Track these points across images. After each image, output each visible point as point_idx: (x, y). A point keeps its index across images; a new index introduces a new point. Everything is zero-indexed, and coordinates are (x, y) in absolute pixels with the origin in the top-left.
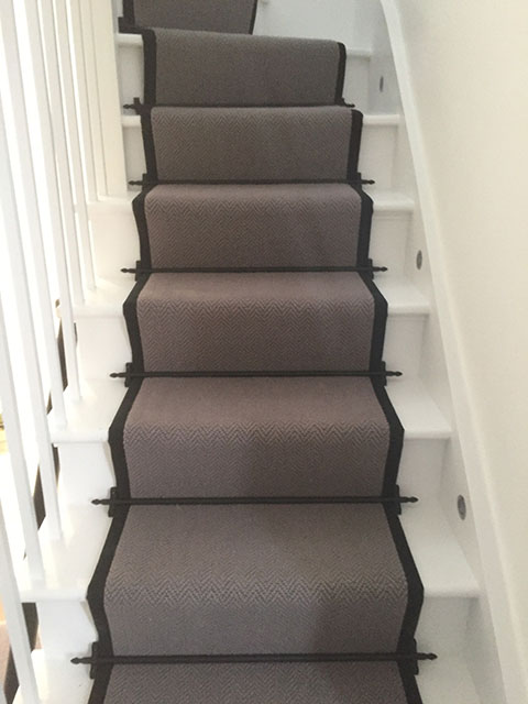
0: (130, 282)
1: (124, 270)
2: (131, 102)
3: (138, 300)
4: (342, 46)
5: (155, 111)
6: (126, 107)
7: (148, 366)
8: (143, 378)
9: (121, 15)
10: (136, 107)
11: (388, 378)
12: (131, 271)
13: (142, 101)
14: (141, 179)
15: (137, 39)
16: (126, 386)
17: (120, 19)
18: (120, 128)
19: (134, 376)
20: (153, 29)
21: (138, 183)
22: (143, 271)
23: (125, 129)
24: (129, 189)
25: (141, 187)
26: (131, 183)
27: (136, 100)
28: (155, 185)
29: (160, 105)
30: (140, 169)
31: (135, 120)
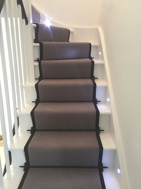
0: (34, 105)
1: (33, 102)
2: (37, 59)
3: (35, 111)
4: (90, 44)
5: (42, 62)
6: (35, 60)
7: (37, 128)
8: (35, 131)
9: (35, 39)
10: (38, 60)
11: (100, 132)
12: (34, 102)
13: (39, 59)
14: (38, 78)
15: (38, 44)
16: (31, 133)
17: (34, 40)
18: (33, 66)
19: (33, 131)
20: (42, 42)
21: (38, 79)
22: (37, 102)
23: (35, 66)
24: (35, 80)
25: (38, 80)
26: (36, 79)
27: (38, 59)
28: (42, 79)
29: (44, 60)
30: (38, 75)
31: (37, 64)
